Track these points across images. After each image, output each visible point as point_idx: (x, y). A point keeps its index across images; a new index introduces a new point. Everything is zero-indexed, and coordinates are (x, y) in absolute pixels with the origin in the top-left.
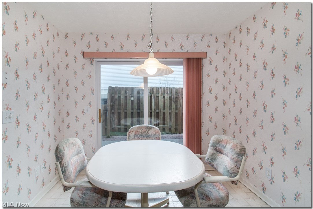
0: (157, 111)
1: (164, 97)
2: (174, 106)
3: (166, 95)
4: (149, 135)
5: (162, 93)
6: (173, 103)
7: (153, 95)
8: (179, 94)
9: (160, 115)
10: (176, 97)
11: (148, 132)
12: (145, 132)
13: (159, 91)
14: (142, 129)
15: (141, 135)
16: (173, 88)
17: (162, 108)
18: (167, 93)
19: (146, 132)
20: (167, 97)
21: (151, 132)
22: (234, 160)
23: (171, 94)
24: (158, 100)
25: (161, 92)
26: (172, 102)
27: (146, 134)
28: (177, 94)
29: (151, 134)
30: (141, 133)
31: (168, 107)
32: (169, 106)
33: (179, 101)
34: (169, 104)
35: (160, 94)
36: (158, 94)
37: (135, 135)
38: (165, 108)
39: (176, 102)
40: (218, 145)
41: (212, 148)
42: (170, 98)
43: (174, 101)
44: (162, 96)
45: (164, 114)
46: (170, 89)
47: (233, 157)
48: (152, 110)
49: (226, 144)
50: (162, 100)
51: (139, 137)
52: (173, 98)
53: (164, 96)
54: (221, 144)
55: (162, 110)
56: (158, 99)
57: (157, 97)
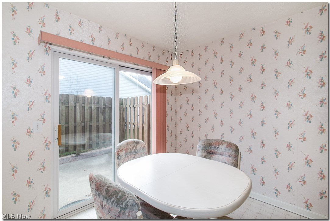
0: (83, 124)
1: (91, 108)
2: (101, 118)
3: (93, 104)
4: (138, 151)
5: (88, 103)
6: (100, 115)
7: (78, 105)
8: (107, 105)
9: (86, 129)
10: (104, 108)
11: (136, 147)
12: (133, 148)
13: (85, 100)
14: (130, 145)
15: (130, 152)
16: (101, 97)
17: (89, 121)
18: (94, 103)
19: (135, 148)
20: (94, 107)
21: (139, 147)
22: (233, 156)
23: (99, 104)
24: (83, 111)
25: (87, 101)
26: (100, 113)
27: (135, 150)
28: (104, 104)
29: (139, 149)
30: (130, 150)
31: (95, 119)
32: (96, 117)
33: (106, 112)
34: (96, 115)
35: (86, 103)
36: (84, 103)
37: (125, 153)
38: (92, 120)
39: (104, 113)
40: (209, 148)
41: (204, 151)
42: (98, 108)
43: (102, 111)
44: (89, 106)
45: (91, 126)
46: (97, 98)
47: (231, 154)
48: (77, 123)
49: (219, 145)
50: (89, 110)
51: (129, 155)
52: (101, 109)
53: (91, 106)
54: (213, 147)
55: (88, 123)
56: (83, 109)
57: (82, 107)
